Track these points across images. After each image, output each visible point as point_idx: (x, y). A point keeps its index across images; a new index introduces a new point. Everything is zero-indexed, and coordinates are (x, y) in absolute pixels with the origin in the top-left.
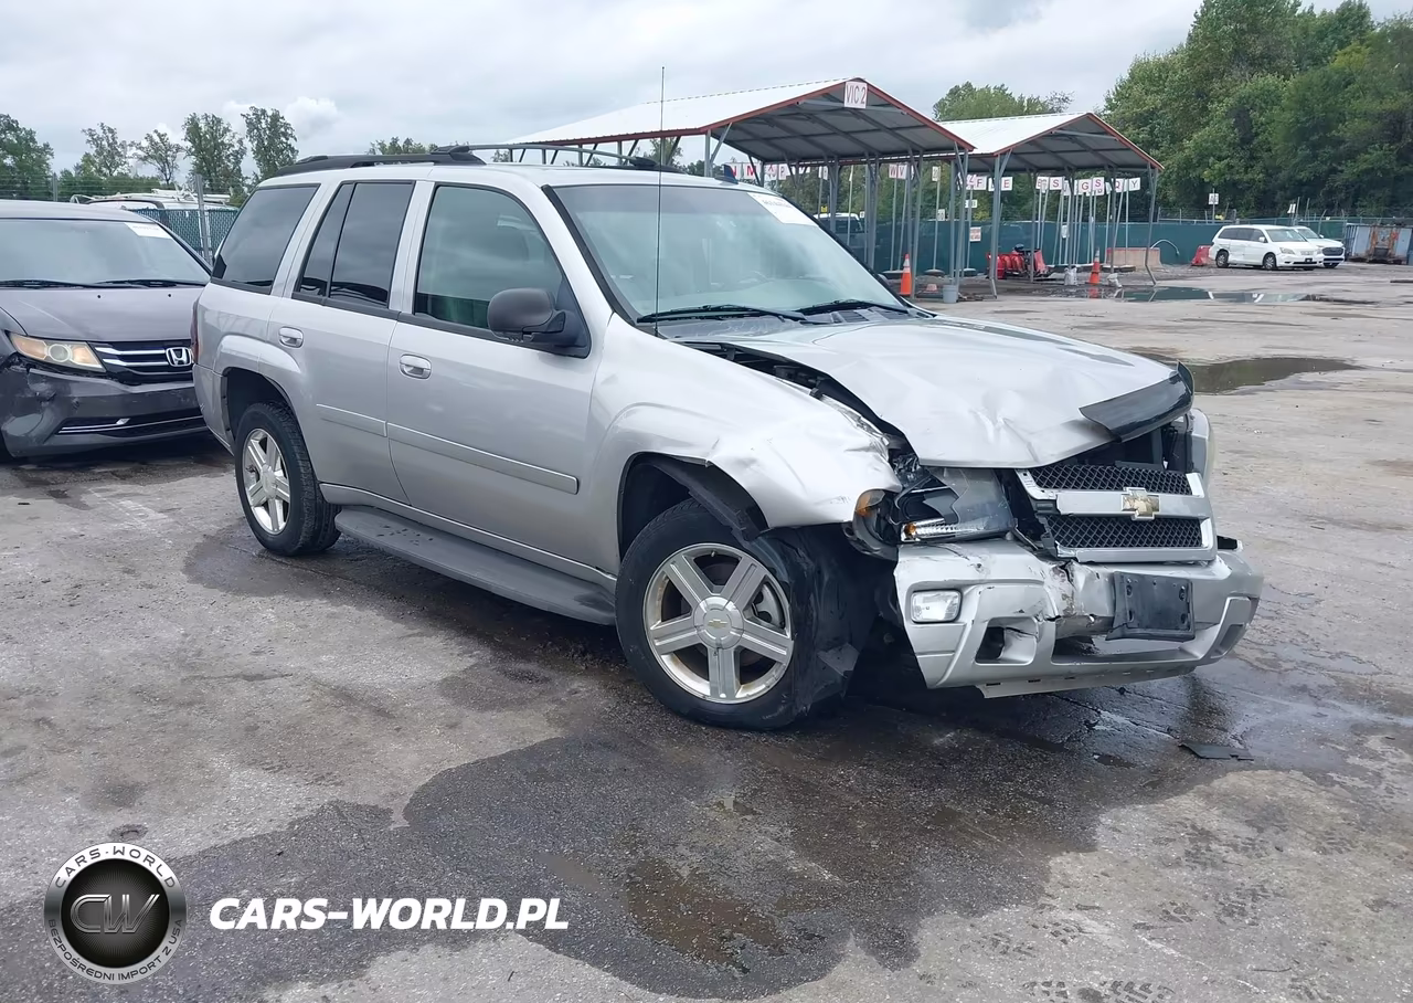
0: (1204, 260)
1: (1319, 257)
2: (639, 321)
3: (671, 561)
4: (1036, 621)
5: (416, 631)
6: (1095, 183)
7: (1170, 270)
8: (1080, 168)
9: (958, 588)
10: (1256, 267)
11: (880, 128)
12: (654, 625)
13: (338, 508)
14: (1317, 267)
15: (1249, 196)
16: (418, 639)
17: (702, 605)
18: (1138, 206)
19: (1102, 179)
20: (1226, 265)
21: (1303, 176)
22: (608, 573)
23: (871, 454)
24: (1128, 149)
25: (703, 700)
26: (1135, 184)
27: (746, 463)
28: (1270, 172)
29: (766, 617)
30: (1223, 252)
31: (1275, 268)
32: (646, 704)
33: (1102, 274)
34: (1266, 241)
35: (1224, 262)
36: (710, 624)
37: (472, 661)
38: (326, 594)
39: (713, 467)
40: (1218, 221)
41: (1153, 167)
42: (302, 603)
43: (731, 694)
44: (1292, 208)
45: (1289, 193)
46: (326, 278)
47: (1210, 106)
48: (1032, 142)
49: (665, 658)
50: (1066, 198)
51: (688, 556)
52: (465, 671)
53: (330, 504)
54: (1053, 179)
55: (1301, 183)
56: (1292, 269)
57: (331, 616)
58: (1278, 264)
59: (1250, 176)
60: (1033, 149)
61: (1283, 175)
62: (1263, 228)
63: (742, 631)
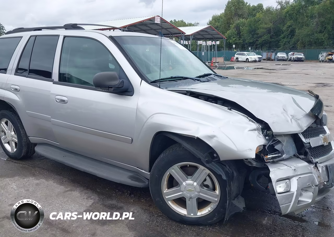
0: (233, 60)
1: (257, 59)
2: (151, 82)
3: (172, 168)
4: (313, 187)
5: (69, 189)
6: (209, 42)
7: (226, 62)
8: (207, 39)
9: (289, 178)
10: (244, 61)
11: (163, 28)
12: (165, 190)
13: (35, 145)
14: (257, 62)
15: (240, 46)
16: (70, 192)
17: (184, 184)
18: (219, 47)
19: (211, 41)
20: (238, 61)
21: (251, 41)
22: (143, 170)
23: (256, 132)
24: (219, 34)
25: (185, 216)
26: (218, 43)
27: (211, 137)
28: (244, 41)
29: (207, 186)
30: (237, 58)
31: (249, 62)
32: (160, 216)
33: (214, 64)
34: (246, 56)
35: (237, 60)
36: (187, 190)
37: (92, 201)
38: (34, 175)
39: (198, 139)
40: (235, 51)
41: (224, 39)
42: (25, 180)
43: (195, 214)
44: (250, 49)
45: (248, 45)
46: (27, 68)
47: (230, 26)
48: (197, 32)
49: (169, 202)
50: (203, 46)
51: (178, 166)
52: (91, 206)
53: (32, 143)
54: (200, 41)
55: (250, 43)
56: (252, 62)
57: (37, 184)
58: (249, 61)
59: (240, 41)
60: (198, 34)
61: (247, 41)
62: (245, 53)
63: (199, 192)
